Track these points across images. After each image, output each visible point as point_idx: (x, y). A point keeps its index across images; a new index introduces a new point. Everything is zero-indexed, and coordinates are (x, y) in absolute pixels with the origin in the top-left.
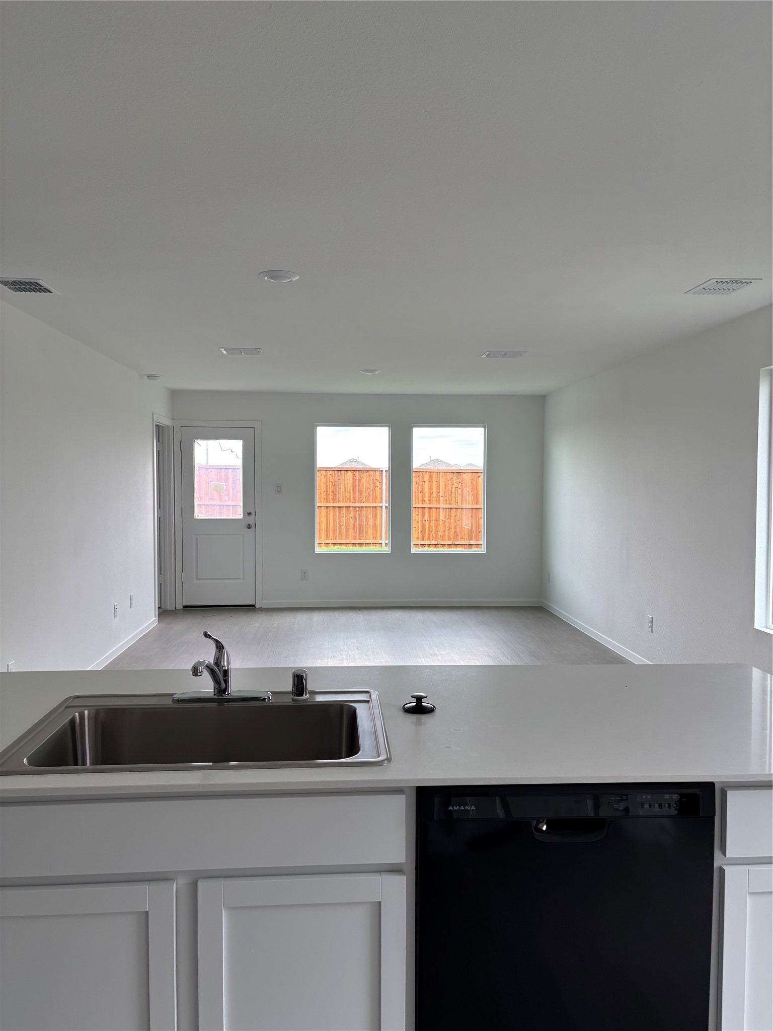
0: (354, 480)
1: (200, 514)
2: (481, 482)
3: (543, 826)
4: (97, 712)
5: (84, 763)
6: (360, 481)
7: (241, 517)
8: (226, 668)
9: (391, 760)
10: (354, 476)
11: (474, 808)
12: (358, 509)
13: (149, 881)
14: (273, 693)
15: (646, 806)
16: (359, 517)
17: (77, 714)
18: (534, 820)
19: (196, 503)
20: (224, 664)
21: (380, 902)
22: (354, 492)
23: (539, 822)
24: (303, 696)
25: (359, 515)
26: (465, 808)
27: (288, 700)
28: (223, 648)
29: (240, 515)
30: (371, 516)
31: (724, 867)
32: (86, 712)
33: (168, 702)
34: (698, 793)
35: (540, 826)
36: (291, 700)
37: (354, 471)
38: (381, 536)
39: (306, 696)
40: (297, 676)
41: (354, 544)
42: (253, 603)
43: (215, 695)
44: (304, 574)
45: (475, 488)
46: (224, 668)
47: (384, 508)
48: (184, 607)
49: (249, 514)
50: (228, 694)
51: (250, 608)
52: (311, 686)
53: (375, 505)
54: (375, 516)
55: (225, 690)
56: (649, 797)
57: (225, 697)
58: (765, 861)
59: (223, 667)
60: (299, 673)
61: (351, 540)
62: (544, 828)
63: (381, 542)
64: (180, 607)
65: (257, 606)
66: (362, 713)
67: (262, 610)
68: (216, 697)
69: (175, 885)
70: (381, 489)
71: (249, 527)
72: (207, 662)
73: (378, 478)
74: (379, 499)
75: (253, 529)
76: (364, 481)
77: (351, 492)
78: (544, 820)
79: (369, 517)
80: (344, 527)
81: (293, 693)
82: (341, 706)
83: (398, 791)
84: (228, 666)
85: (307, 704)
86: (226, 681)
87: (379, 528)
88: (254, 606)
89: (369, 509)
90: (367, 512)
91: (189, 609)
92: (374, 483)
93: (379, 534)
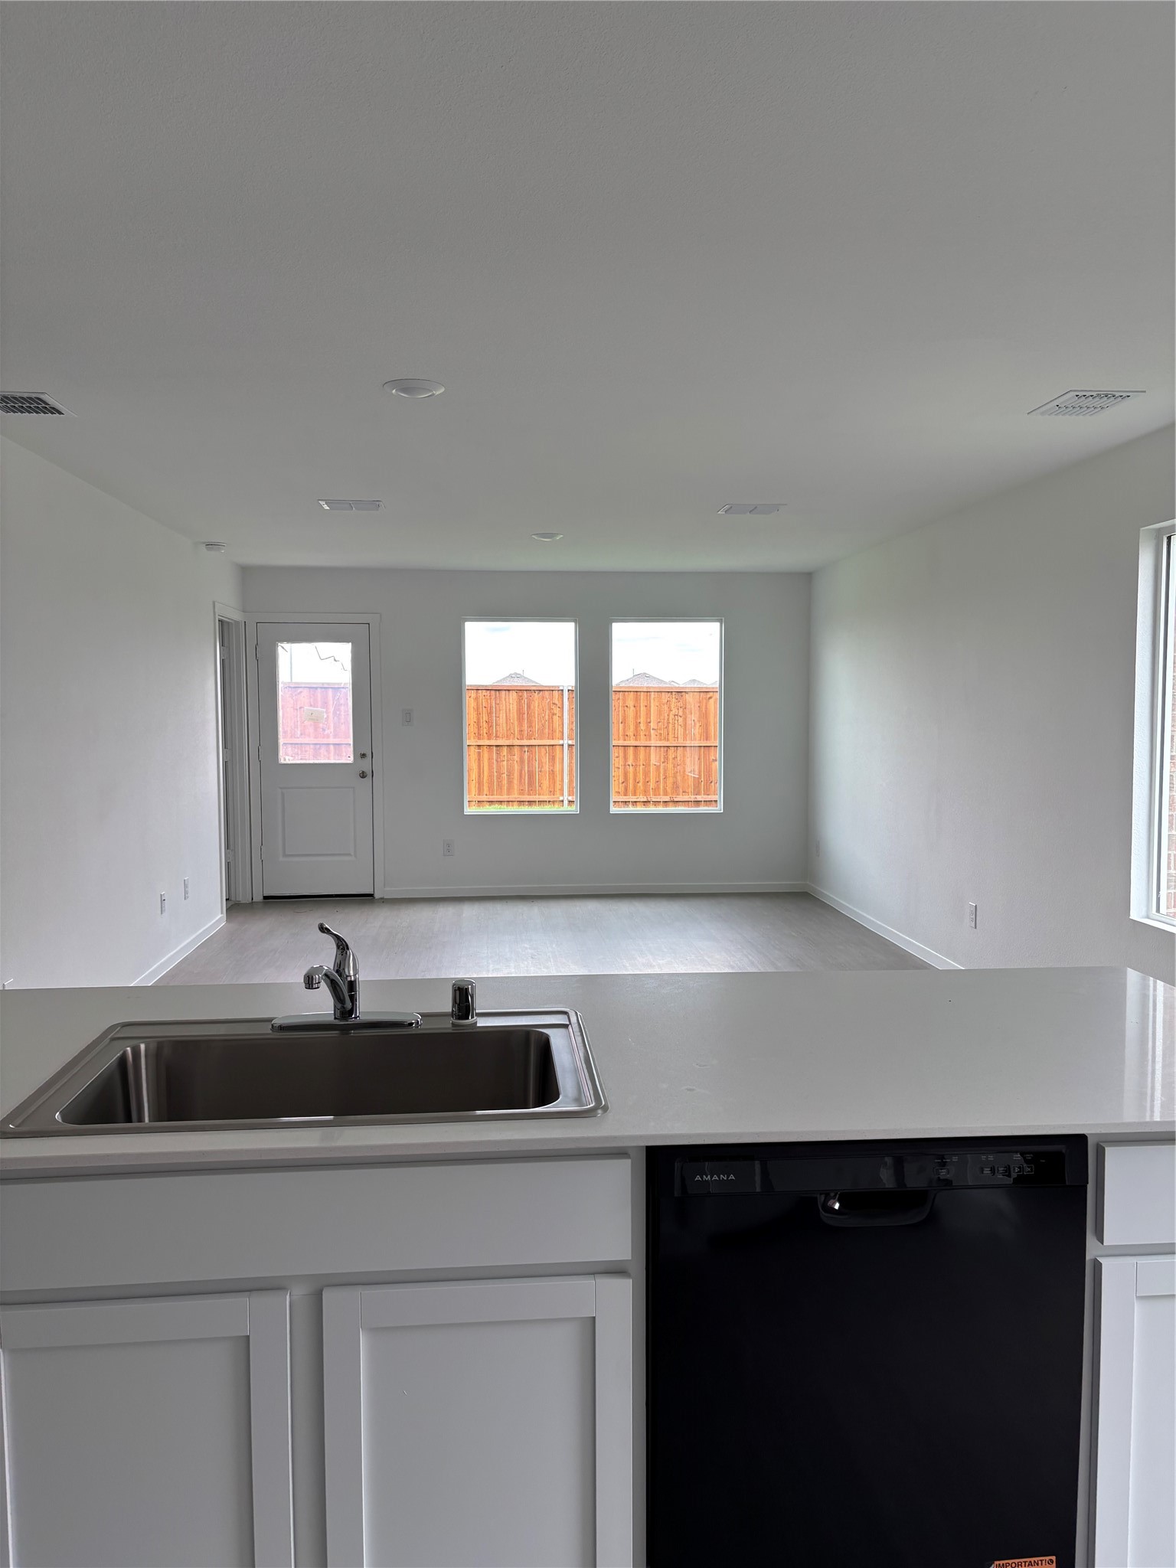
0: (519, 704)
1: (286, 756)
2: (715, 708)
3: (834, 1203)
4: (160, 1046)
5: (141, 1119)
6: (529, 707)
7: (351, 760)
8: (353, 979)
9: (608, 1108)
10: (520, 698)
11: (733, 1178)
12: (526, 748)
13: (250, 1291)
14: (423, 1015)
15: (987, 1171)
16: (529, 761)
17: (129, 1049)
18: (821, 1194)
19: (281, 741)
20: (349, 973)
21: (594, 1318)
22: (520, 723)
23: (828, 1197)
24: (468, 1019)
25: (529, 757)
26: (719, 1177)
27: (447, 1025)
28: (348, 949)
30: (546, 760)
31: (1100, 1260)
32: (143, 1046)
33: (266, 1029)
34: (1064, 1151)
35: (830, 1203)
36: (450, 1026)
37: (519, 691)
38: (562, 790)
39: (470, 1020)
40: (459, 988)
41: (521, 802)
42: (370, 891)
43: (335, 1018)
44: (448, 848)
45: (704, 716)
46: (349, 979)
47: (566, 746)
48: (265, 898)
49: (363, 756)
50: (355, 1018)
51: (366, 898)
52: (480, 1004)
53: (552, 742)
54: (553, 759)
55: (351, 1011)
56: (991, 1157)
57: (350, 1022)
58: (1166, 1250)
59: (347, 976)
60: (462, 984)
61: (515, 796)
62: (837, 1206)
63: (561, 798)
64: (258, 898)
65: (377, 896)
66: (558, 1042)
67: (384, 901)
68: (338, 1022)
69: (288, 1297)
70: (561, 717)
71: (363, 775)
72: (326, 968)
73: (557, 702)
74: (558, 734)
75: (368, 779)
76: (536, 704)
77: (516, 723)
78: (835, 1195)
79: (543, 760)
80: (505, 775)
81: (452, 1014)
82: (526, 1033)
83: (620, 1153)
84: (355, 975)
85: (474, 1030)
86: (353, 998)
87: (558, 778)
88: (371, 895)
89: (543, 749)
90: (540, 752)
91: (272, 900)
92: (551, 709)
93: (558, 787)
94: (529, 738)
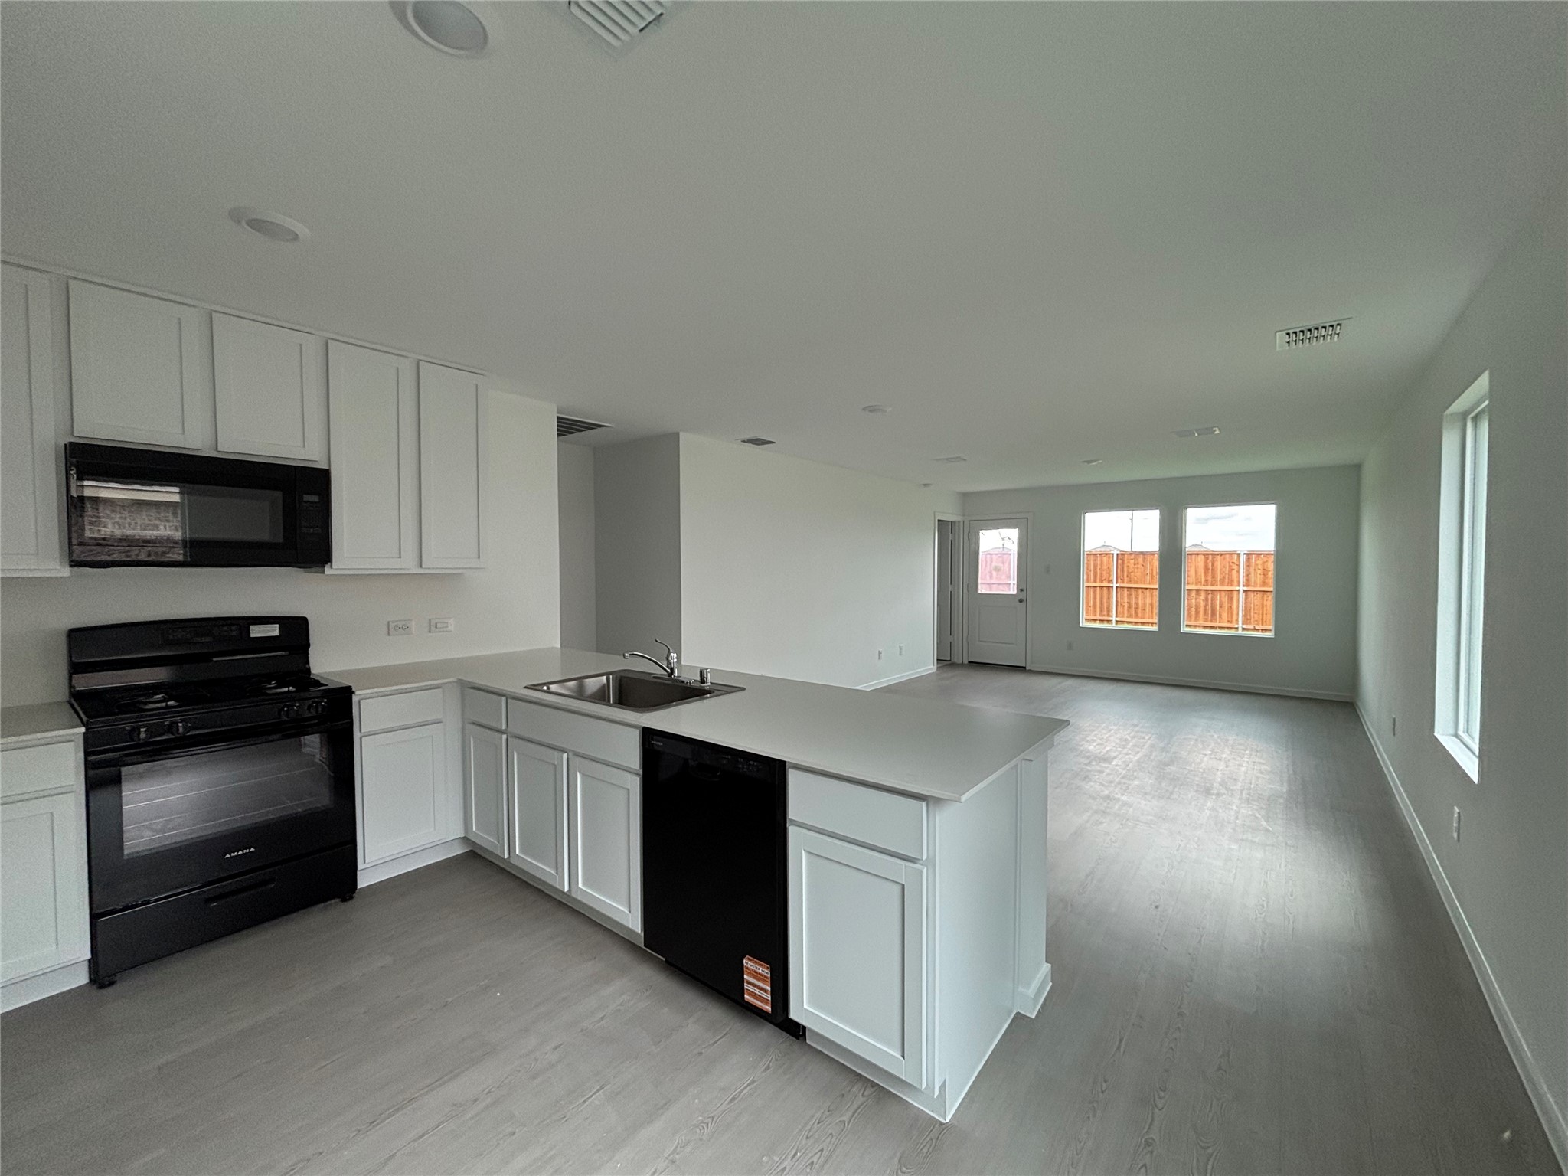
0: (1206, 564)
1: (982, 590)
2: (1271, 566)
6: (1213, 565)
7: (1015, 592)
10: (1207, 559)
12: (1210, 592)
16: (1212, 600)
19: (980, 581)
22: (1206, 573)
25: (1212, 598)
29: (1013, 591)
30: (1225, 599)
32: (611, 677)
37: (1206, 554)
38: (1237, 620)
41: (1205, 627)
42: (1024, 665)
44: (1070, 646)
47: (1241, 592)
48: (969, 662)
49: (1022, 590)
51: (1021, 669)
53: (1230, 588)
54: (1231, 599)
61: (1201, 622)
63: (1236, 626)
64: (966, 662)
65: (1027, 668)
67: (1030, 671)
70: (1238, 572)
71: (1021, 601)
73: (1235, 561)
74: (1235, 583)
75: (1024, 604)
76: (1218, 564)
77: (1203, 575)
79: (1223, 600)
80: (1193, 609)
87: (1235, 612)
88: (1025, 668)
89: (1223, 593)
90: (1220, 595)
91: (975, 665)
92: (1230, 566)
93: (1234, 618)
94: (1212, 585)
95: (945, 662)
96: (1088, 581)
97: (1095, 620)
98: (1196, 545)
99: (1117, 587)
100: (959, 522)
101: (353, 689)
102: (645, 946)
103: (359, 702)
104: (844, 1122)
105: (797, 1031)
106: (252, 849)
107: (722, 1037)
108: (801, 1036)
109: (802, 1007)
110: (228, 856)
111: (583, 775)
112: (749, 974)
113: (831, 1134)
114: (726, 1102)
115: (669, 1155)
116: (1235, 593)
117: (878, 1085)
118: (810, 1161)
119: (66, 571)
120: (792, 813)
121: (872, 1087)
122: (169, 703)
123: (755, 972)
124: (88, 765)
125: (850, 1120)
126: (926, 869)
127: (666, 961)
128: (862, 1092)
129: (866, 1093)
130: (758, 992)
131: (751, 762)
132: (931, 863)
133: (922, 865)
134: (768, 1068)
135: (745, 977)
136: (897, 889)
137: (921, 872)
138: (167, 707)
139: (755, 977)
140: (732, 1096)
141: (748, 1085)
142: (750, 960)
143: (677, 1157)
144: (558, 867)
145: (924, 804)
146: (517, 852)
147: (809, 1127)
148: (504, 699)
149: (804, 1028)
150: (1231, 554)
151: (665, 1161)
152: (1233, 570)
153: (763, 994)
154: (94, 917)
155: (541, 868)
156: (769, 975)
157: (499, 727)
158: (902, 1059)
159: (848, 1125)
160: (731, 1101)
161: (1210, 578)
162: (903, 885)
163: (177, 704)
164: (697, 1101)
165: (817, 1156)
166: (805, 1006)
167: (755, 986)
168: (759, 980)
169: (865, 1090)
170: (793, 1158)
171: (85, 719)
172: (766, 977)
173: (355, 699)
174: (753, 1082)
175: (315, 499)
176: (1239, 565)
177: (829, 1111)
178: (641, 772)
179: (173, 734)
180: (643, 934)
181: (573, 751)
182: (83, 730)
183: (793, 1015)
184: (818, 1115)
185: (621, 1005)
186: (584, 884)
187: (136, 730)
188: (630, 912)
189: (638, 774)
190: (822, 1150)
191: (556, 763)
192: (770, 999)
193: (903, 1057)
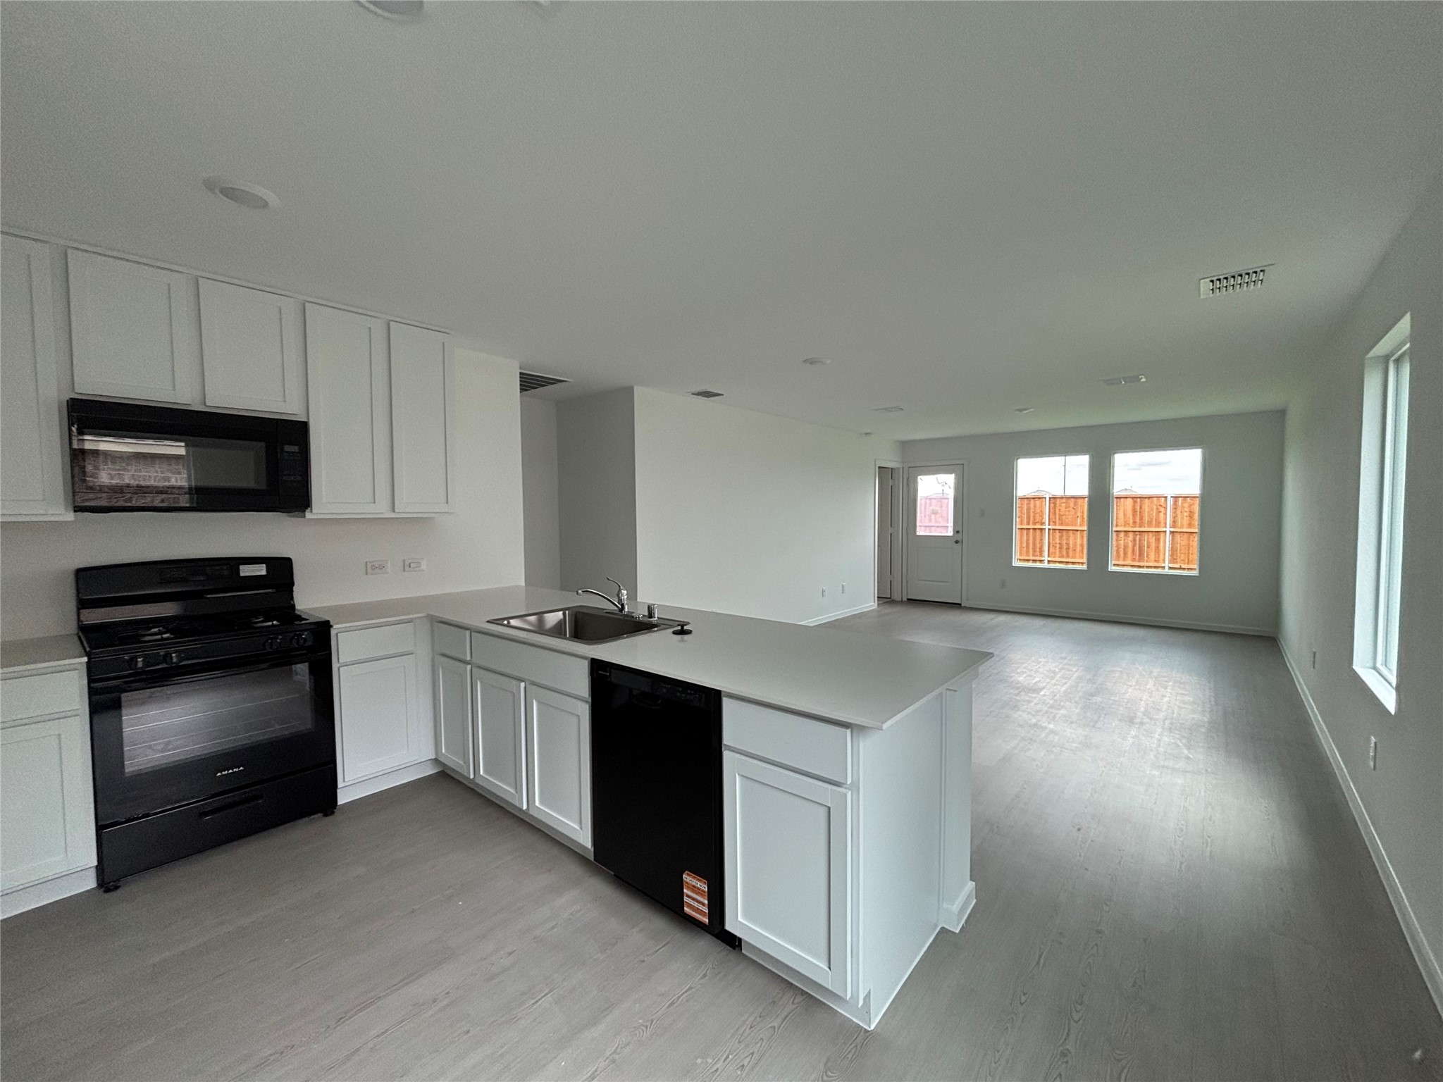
0: (1134, 506)
1: (921, 532)
6: (1141, 508)
7: (952, 534)
10: (1135, 502)
12: (1138, 533)
14: (642, 615)
16: (1140, 541)
19: (919, 523)
22: (1134, 516)
25: (1140, 539)
26: (605, 673)
29: (950, 533)
30: (1153, 540)
37: (1133, 498)
38: (1164, 560)
39: (654, 619)
41: (1132, 566)
42: (959, 602)
47: (1168, 533)
48: (908, 599)
49: (958, 532)
51: (957, 606)
53: (1157, 530)
54: (1158, 540)
55: (623, 610)
57: (623, 614)
61: (1129, 562)
63: (1163, 565)
64: (905, 599)
65: (963, 605)
67: (965, 608)
70: (1165, 514)
71: (957, 542)
73: (1162, 504)
74: (1163, 525)
75: (960, 544)
77: (1131, 517)
79: (1151, 541)
80: (1122, 550)
81: (648, 616)
87: (1162, 552)
88: (960, 604)
89: (1151, 534)
90: (1148, 536)
91: (912, 602)
92: (1157, 509)
93: (1161, 558)
94: (1140, 527)
95: (885, 599)
96: (1022, 524)
97: (1028, 560)
98: (1126, 489)
99: (1049, 529)
100: (898, 468)
101: (331, 624)
102: (594, 860)
103: (337, 634)
104: (774, 1027)
105: (733, 942)
106: (241, 768)
107: (662, 948)
108: (737, 946)
109: (737, 920)
110: (219, 774)
111: (539, 702)
112: (688, 888)
113: (762, 1039)
114: (666, 1006)
115: (611, 1055)
116: (1162, 534)
117: (807, 993)
118: (741, 1064)
119: (70, 516)
120: (727, 739)
121: (802, 995)
122: (165, 636)
123: (694, 886)
124: (92, 692)
125: (780, 1026)
126: (850, 792)
127: (615, 875)
128: (792, 1000)
129: (796, 1001)
130: (696, 904)
131: (689, 691)
132: (855, 787)
133: (846, 788)
134: (705, 975)
135: (685, 891)
136: (823, 811)
137: (846, 795)
138: (163, 639)
139: (693, 891)
140: (670, 1002)
141: (686, 992)
142: (688, 875)
143: (617, 1056)
144: (517, 786)
145: (848, 732)
146: (481, 772)
147: (741, 1031)
148: (468, 633)
149: (740, 940)
150: (1158, 497)
151: (605, 1061)
152: (1160, 512)
153: (701, 907)
154: (99, 829)
155: (501, 787)
156: (706, 890)
157: (462, 657)
158: (828, 970)
159: (778, 1029)
160: (669, 1007)
161: (1138, 520)
162: (829, 808)
163: (172, 636)
164: (637, 1005)
165: (748, 1059)
166: (740, 919)
167: (694, 899)
168: (697, 894)
169: (795, 998)
170: (724, 1061)
171: (88, 649)
172: (704, 892)
173: (333, 632)
174: (690, 989)
175: (295, 449)
176: (1166, 508)
177: (760, 1017)
178: (590, 700)
179: (167, 664)
180: (593, 850)
181: (529, 680)
182: (85, 659)
183: (729, 927)
184: (751, 1019)
185: (571, 914)
186: (541, 802)
187: (134, 659)
188: (581, 829)
189: (587, 702)
190: (752, 1054)
191: (515, 691)
192: (707, 912)
193: (830, 968)
